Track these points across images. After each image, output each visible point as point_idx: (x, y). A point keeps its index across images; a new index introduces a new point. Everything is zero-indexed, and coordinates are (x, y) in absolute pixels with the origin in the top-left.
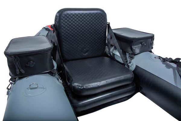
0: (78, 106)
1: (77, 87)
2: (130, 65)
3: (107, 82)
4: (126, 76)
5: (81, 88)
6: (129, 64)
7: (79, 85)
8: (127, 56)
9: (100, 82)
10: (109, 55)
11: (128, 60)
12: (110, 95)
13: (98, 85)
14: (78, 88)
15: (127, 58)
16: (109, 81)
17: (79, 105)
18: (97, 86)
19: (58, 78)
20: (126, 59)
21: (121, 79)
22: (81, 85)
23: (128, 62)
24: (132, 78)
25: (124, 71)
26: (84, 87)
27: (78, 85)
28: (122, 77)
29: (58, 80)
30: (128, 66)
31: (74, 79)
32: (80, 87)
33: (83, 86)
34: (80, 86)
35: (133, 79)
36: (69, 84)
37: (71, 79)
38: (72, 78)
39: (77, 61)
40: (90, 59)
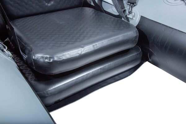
0: (48, 94)
1: (42, 60)
2: (130, 16)
3: (95, 46)
4: (125, 34)
5: (50, 60)
6: (128, 16)
7: (45, 56)
8: (124, 2)
9: (83, 47)
10: (92, 4)
11: (126, 9)
12: (101, 69)
13: (80, 52)
14: (44, 62)
15: (125, 5)
16: (98, 45)
17: (49, 92)
18: (78, 55)
19: (2, 48)
20: (123, 7)
21: (118, 40)
22: (48, 56)
23: (127, 12)
24: (136, 37)
25: (122, 27)
26: (56, 59)
27: (43, 57)
28: (120, 37)
29: (3, 51)
30: (128, 19)
31: (33, 48)
32: (46, 60)
33: (53, 58)
34: (46, 58)
35: (137, 39)
36: (25, 57)
37: (29, 48)
38: (31, 46)
39: (35, 17)
40: (59, 12)
